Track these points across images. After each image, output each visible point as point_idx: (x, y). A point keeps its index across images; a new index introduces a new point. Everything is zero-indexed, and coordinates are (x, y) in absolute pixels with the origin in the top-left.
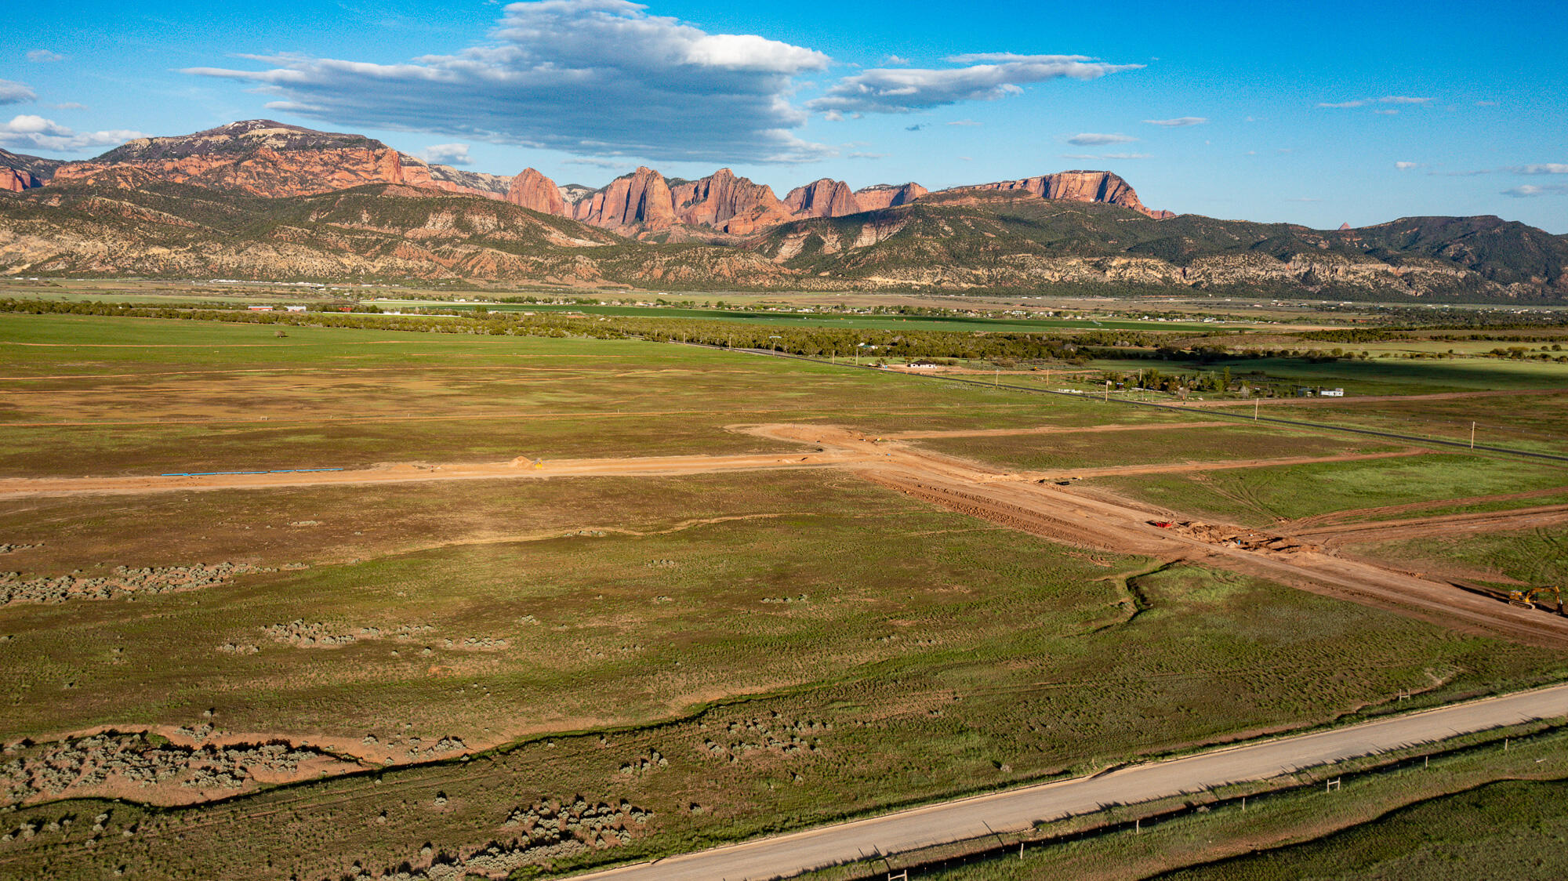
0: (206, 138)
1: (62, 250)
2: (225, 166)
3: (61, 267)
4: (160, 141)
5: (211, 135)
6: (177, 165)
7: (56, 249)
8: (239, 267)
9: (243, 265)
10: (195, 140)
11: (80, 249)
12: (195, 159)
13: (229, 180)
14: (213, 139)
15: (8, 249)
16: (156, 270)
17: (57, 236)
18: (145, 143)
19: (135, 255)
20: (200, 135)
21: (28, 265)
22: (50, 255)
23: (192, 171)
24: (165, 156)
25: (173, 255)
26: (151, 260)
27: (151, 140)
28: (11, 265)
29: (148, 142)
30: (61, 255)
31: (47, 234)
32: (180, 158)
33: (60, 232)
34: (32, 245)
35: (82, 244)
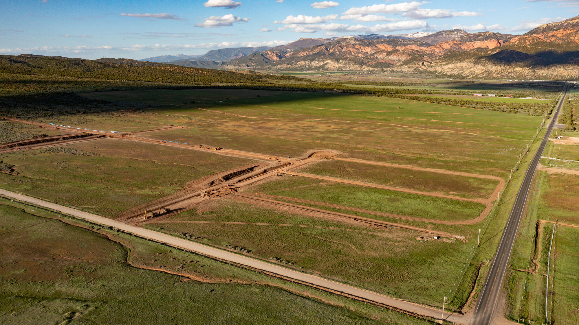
0: (569, 21)
1: (486, 70)
2: (572, 33)
3: (484, 76)
4: (551, 25)
5: (571, 20)
6: (553, 33)
7: (485, 69)
8: (547, 75)
9: (549, 74)
10: (564, 23)
11: (492, 69)
12: (561, 31)
13: (572, 38)
14: (572, 22)
15: (472, 69)
16: (515, 76)
17: (486, 65)
18: (545, 26)
19: (509, 71)
20: (567, 21)
21: (475, 75)
22: (482, 71)
23: (559, 35)
24: (551, 30)
25: (523, 70)
26: (514, 73)
27: (547, 24)
28: (470, 75)
29: (546, 25)
30: (486, 71)
31: (484, 64)
32: (556, 30)
33: (487, 63)
34: (478, 68)
35: (493, 67)
